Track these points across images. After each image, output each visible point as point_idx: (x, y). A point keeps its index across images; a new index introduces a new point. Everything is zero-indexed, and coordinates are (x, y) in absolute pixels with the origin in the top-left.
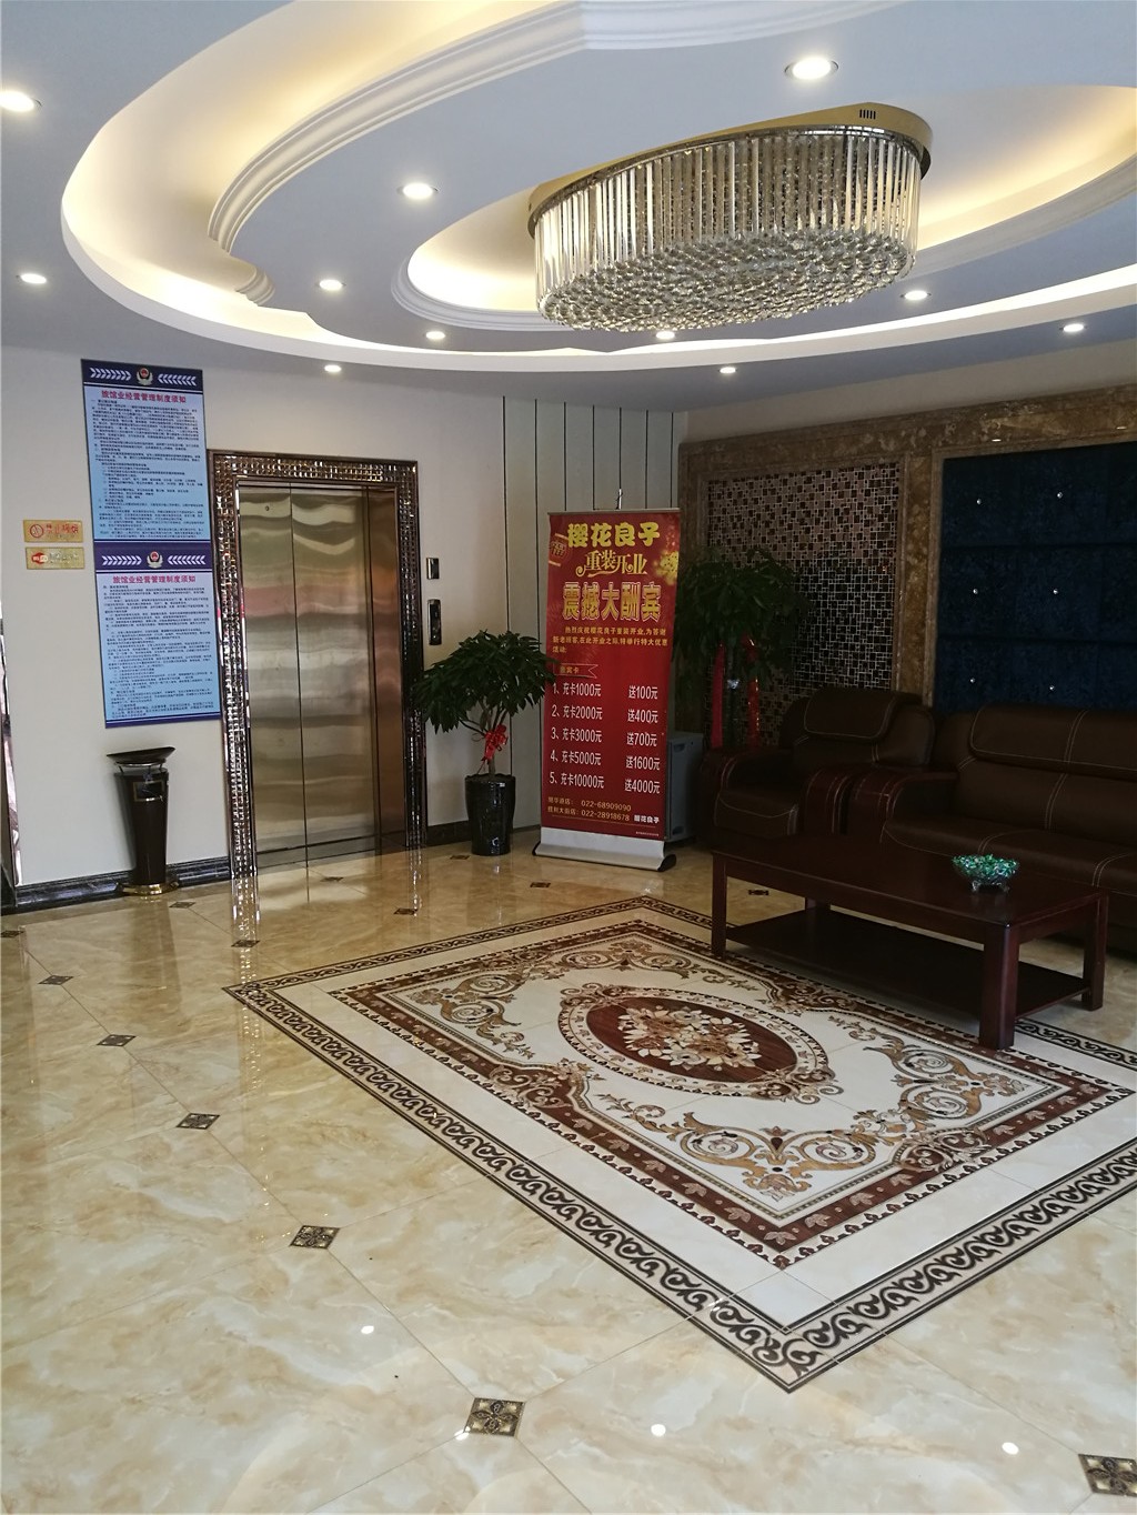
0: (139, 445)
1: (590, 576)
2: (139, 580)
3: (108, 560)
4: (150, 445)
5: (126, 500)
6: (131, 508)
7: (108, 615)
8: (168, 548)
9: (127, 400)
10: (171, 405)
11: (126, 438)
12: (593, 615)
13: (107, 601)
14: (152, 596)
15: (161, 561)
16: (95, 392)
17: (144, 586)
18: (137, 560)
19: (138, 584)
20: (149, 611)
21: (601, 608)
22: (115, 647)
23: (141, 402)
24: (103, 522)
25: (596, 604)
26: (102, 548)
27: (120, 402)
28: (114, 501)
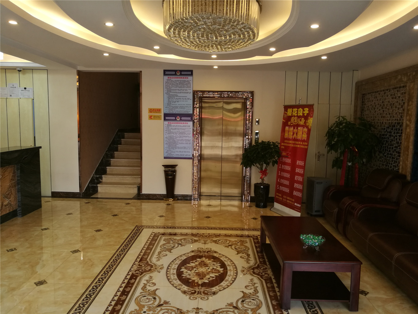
0: (176, 90)
1: (291, 125)
2: (174, 123)
3: (167, 118)
4: (179, 90)
5: (172, 103)
6: (173, 105)
7: (166, 131)
8: (181, 115)
9: (174, 79)
10: (184, 79)
11: (173, 88)
12: (291, 137)
13: (166, 128)
14: (177, 127)
15: (180, 119)
16: (166, 77)
17: (175, 125)
18: (174, 118)
19: (174, 124)
20: (176, 131)
21: (293, 135)
22: (168, 139)
23: (177, 79)
24: (166, 109)
25: (292, 134)
26: (166, 115)
27: (172, 79)
28: (169, 104)
